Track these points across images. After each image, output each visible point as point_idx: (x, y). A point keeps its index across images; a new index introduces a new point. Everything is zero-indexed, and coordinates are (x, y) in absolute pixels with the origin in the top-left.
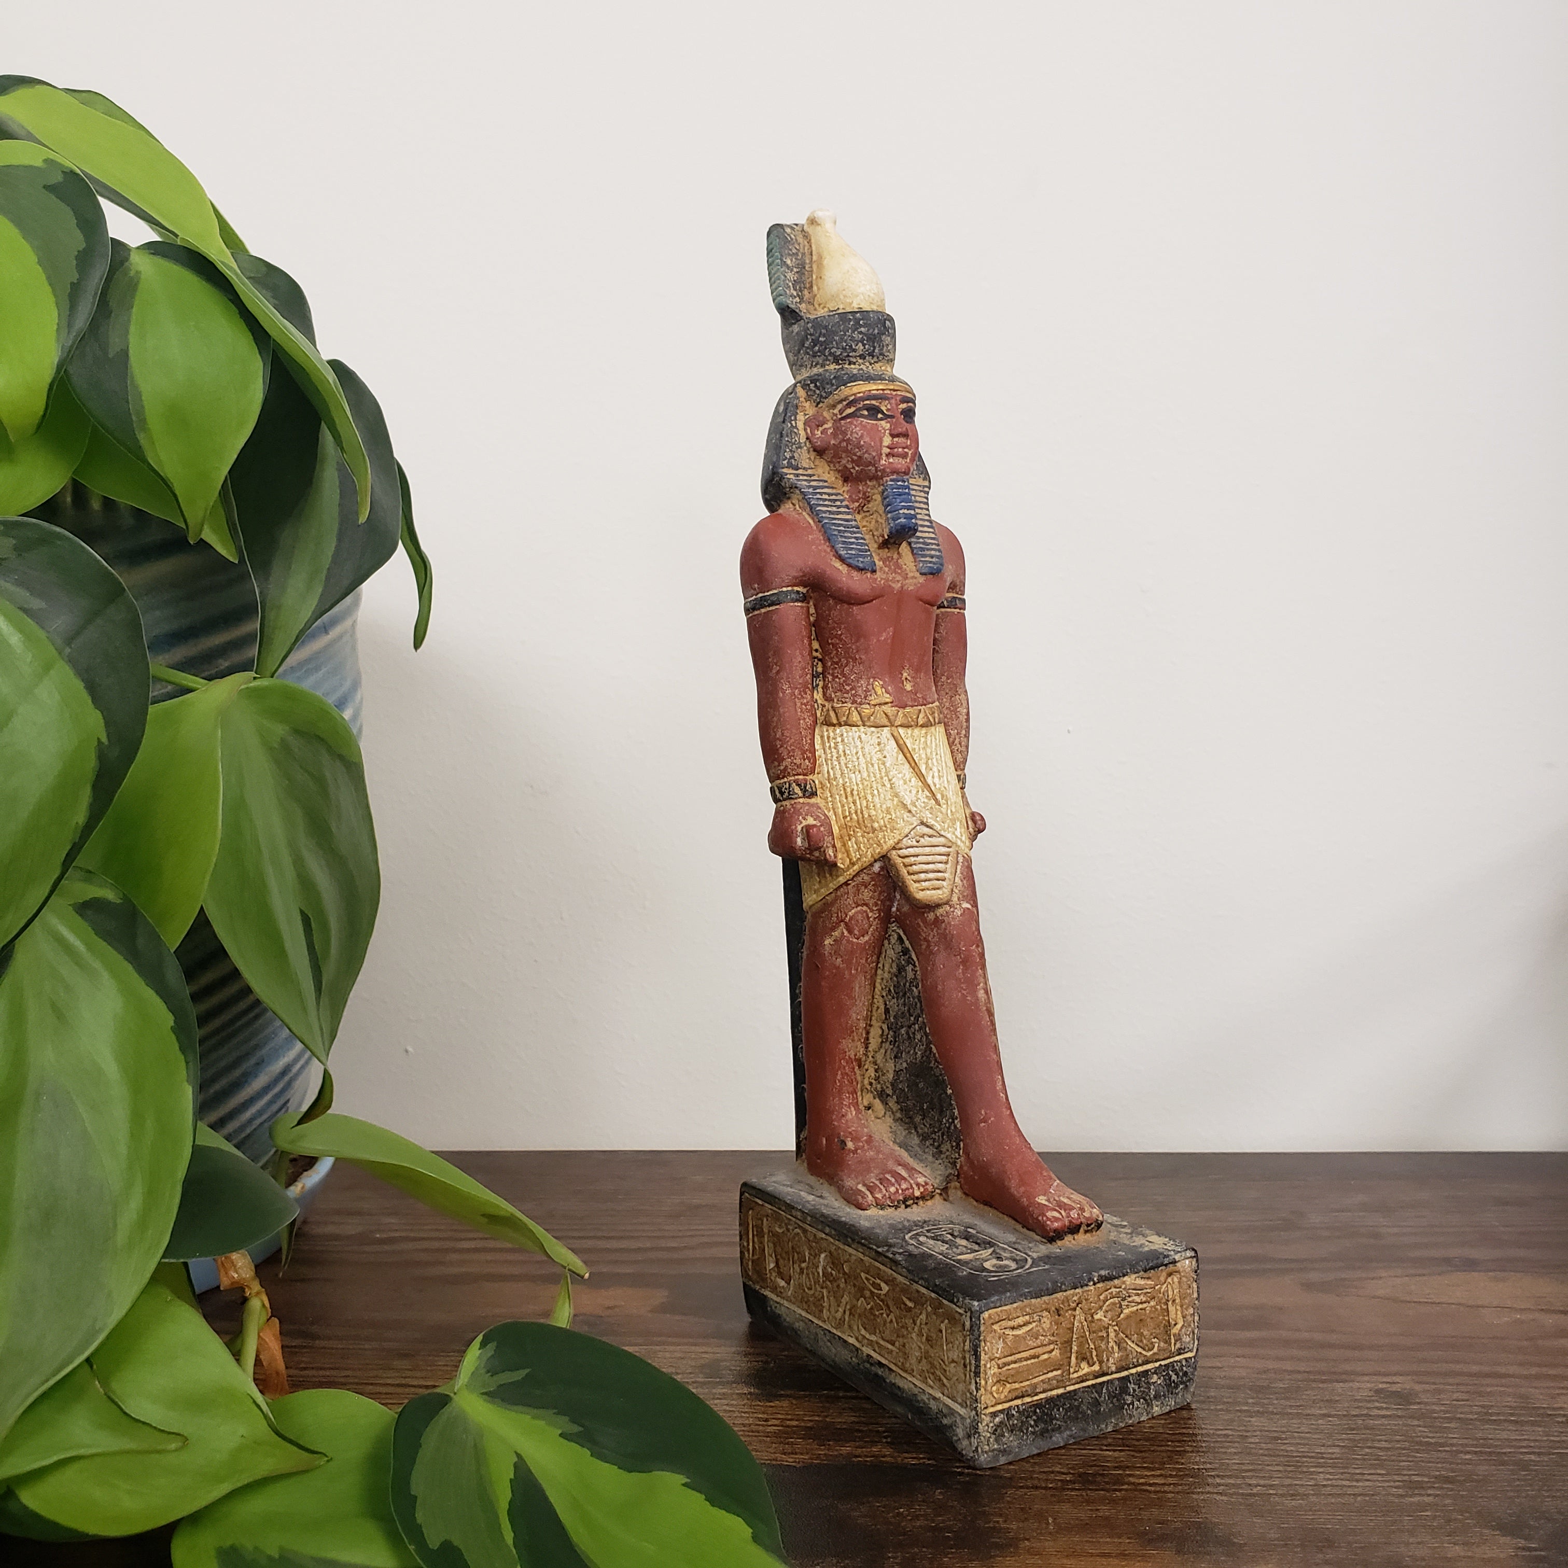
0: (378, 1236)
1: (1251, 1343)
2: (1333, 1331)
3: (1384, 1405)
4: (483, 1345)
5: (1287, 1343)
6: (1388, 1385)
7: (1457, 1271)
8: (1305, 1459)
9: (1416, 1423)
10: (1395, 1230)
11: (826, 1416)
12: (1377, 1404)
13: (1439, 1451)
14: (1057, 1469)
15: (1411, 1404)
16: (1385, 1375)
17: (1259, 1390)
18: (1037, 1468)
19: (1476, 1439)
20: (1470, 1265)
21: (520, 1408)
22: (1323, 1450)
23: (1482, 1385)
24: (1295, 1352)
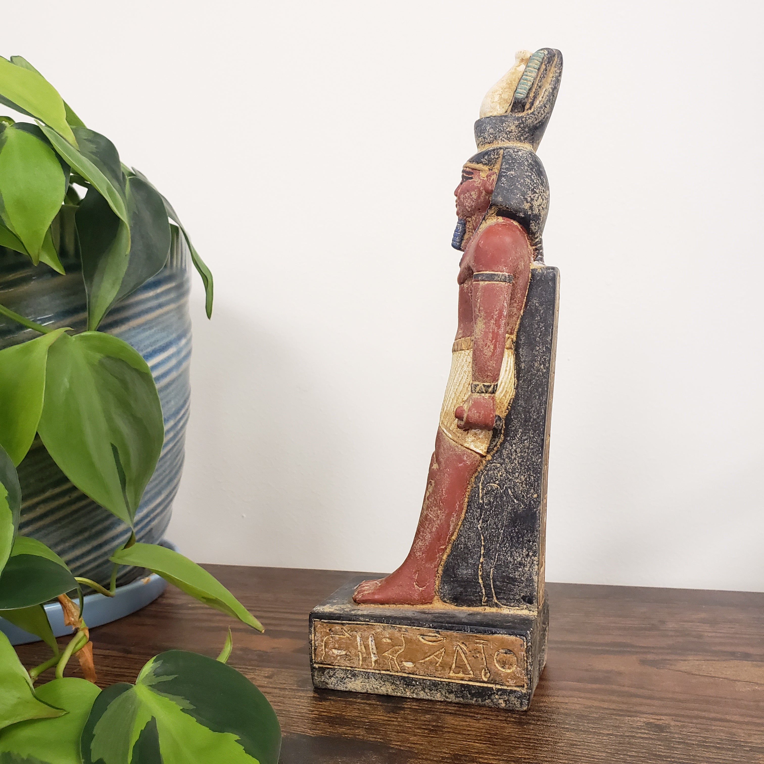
0: (190, 605)
1: (592, 691)
2: (642, 688)
3: (647, 732)
4: (155, 661)
5: (612, 692)
6: (656, 721)
7: (735, 660)
8: (583, 758)
9: (659, 743)
10: (714, 634)
11: (343, 712)
12: (643, 731)
13: (663, 760)
14: (444, 751)
15: (663, 732)
16: (657, 715)
17: (581, 717)
18: (434, 749)
19: (690, 755)
20: (746, 656)
21: (166, 694)
22: (596, 753)
23: (711, 725)
24: (614, 698)
